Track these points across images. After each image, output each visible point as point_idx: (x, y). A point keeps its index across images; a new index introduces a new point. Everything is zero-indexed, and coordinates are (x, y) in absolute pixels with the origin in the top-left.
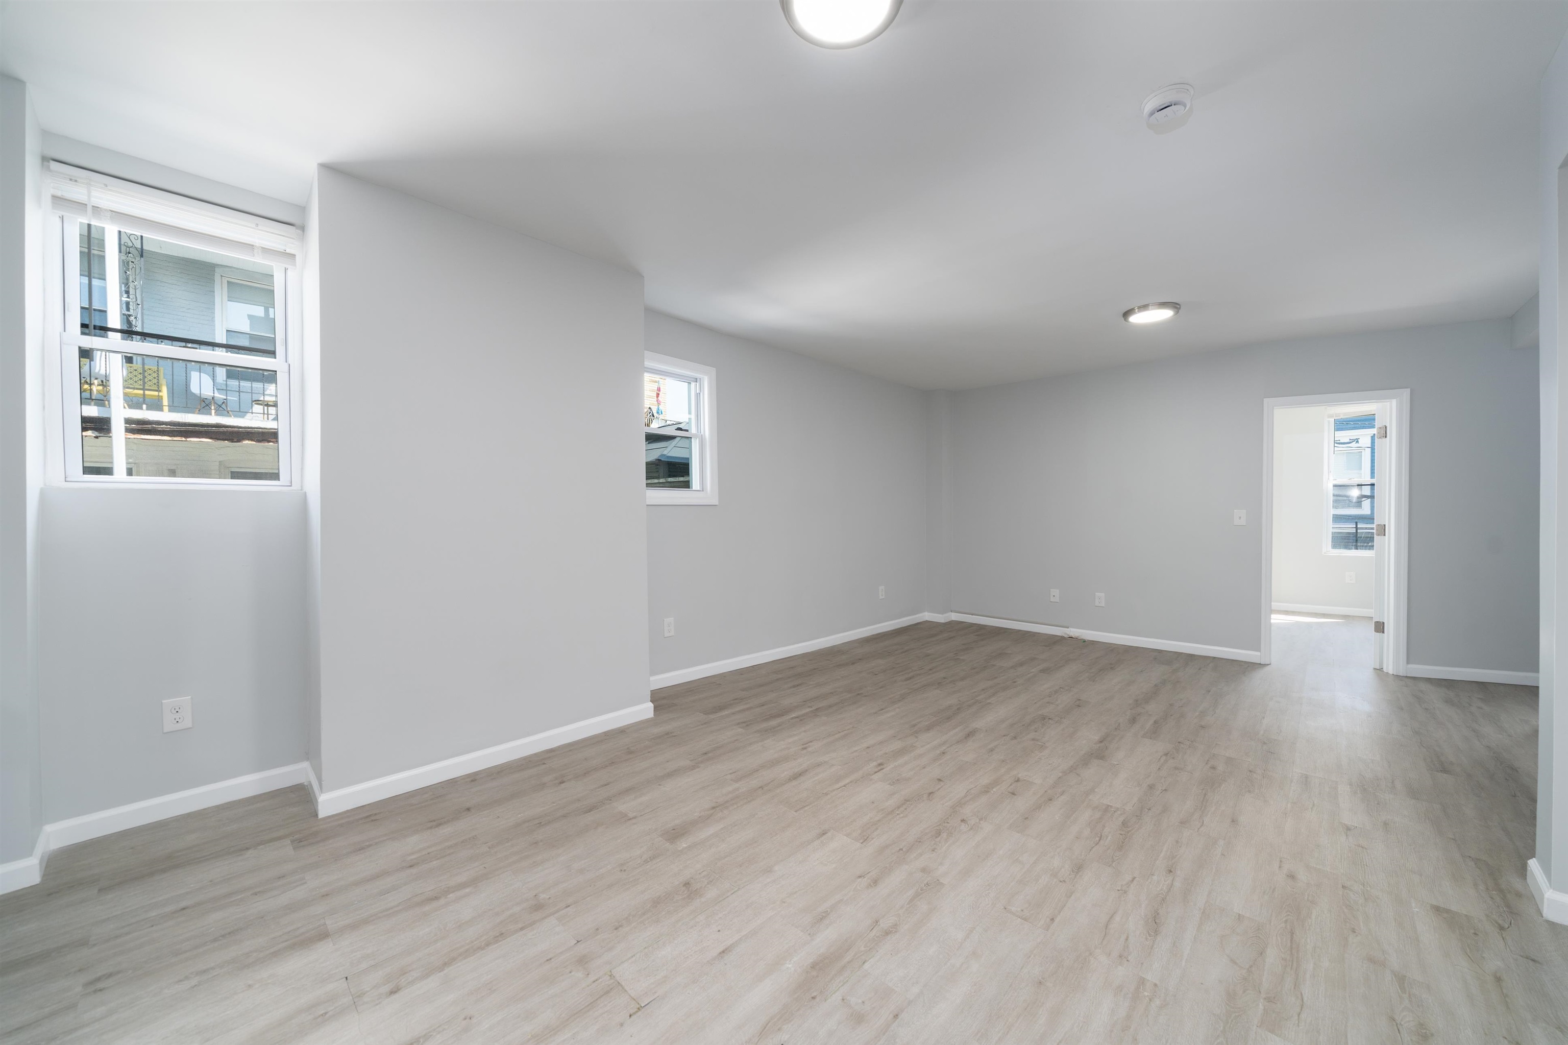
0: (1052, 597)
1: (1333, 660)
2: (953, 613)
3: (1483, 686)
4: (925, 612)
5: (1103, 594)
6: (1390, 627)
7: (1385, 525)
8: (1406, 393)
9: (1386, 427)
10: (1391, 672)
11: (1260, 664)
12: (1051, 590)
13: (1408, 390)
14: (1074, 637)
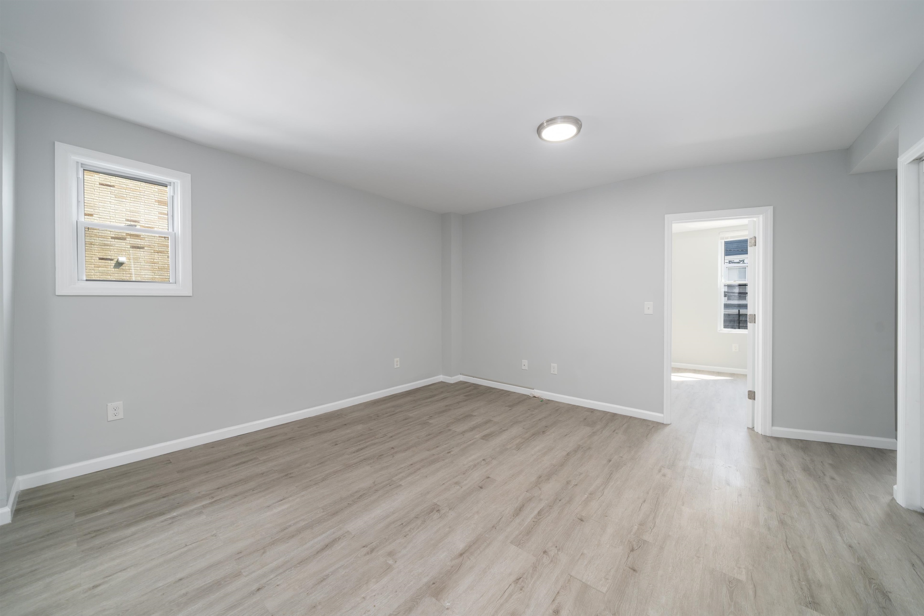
0: (523, 365)
1: (719, 418)
2: (461, 376)
3: (830, 447)
4: (440, 375)
5: (556, 365)
6: (758, 396)
7: (755, 315)
8: (770, 209)
9: (755, 238)
10: (760, 433)
11: (663, 424)
12: (523, 360)
13: (772, 207)
14: (536, 396)
